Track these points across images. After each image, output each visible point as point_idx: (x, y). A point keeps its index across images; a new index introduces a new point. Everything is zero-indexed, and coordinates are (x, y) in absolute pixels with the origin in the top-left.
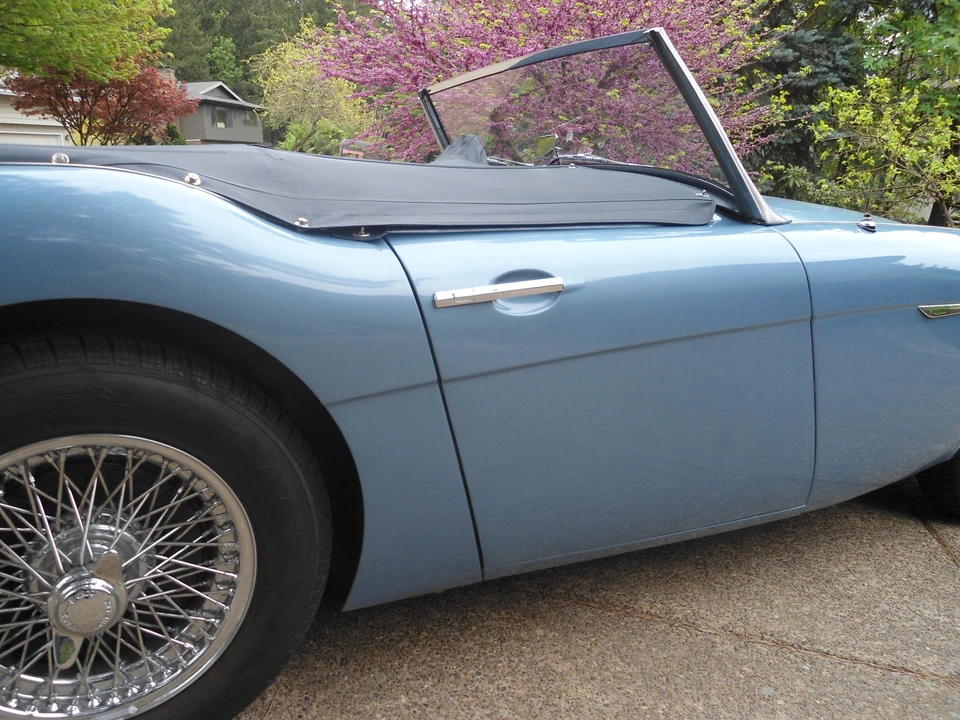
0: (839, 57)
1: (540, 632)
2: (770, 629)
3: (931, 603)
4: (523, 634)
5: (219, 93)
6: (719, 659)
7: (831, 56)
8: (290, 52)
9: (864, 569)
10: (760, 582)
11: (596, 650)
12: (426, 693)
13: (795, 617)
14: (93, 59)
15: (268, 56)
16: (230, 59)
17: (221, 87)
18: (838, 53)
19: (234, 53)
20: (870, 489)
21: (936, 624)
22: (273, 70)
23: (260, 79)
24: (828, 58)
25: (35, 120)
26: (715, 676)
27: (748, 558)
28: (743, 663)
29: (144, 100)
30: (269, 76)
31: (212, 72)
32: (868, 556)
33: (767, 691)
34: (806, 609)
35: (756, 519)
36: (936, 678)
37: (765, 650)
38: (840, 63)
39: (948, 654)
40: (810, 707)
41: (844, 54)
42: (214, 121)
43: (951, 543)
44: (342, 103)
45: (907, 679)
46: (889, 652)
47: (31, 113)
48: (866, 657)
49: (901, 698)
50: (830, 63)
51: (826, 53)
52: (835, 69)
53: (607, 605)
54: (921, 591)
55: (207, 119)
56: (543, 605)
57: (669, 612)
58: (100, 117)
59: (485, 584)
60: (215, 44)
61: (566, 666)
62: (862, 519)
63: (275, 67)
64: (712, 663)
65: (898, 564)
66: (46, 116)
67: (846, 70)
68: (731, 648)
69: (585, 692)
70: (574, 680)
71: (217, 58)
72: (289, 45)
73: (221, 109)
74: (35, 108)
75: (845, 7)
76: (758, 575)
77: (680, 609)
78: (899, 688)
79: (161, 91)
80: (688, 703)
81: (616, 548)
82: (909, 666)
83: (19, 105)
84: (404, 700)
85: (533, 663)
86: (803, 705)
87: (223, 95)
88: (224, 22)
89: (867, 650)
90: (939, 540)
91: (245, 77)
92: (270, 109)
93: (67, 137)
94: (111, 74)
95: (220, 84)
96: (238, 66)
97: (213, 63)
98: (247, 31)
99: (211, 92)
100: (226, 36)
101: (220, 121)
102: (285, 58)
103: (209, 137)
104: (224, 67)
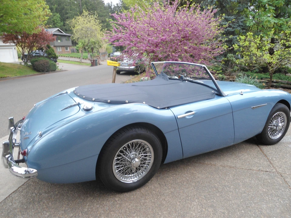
0: (240, 23)
1: (190, 168)
2: (228, 165)
3: (257, 159)
4: (187, 168)
5: (58, 31)
6: (220, 170)
7: (238, 22)
8: (80, 19)
9: (245, 154)
10: (226, 158)
11: (200, 170)
12: (175, 177)
13: (233, 163)
14: (29, 28)
15: (74, 21)
16: (59, 20)
17: (58, 30)
18: (240, 22)
19: (60, 18)
20: (246, 139)
21: (257, 163)
23: (72, 28)
24: (237, 23)
26: (220, 172)
27: (224, 154)
28: (224, 170)
29: (40, 38)
30: (75, 27)
31: (54, 25)
32: (246, 152)
33: (228, 174)
34: (235, 161)
35: (225, 146)
36: (256, 170)
37: (228, 168)
38: (241, 24)
39: (258, 167)
40: (235, 175)
41: (241, 22)
42: (57, 40)
43: (262, 149)
45: (251, 171)
46: (249, 167)
47: (7, 43)
48: (245, 168)
49: (250, 174)
50: (238, 25)
51: (237, 22)
52: (239, 26)
53: (200, 163)
54: (255, 157)
56: (189, 164)
57: (211, 163)
58: (27, 43)
59: (183, 159)
60: (54, 16)
61: (196, 172)
62: (245, 145)
63: (76, 24)
64: (219, 170)
65: (251, 153)
67: (242, 26)
68: (222, 168)
69: (199, 175)
70: (197, 174)
71: (55, 20)
72: (80, 17)
73: (59, 36)
75: (241, 9)
76: (226, 156)
77: (213, 163)
78: (250, 172)
79: (45, 35)
80: (216, 176)
81: (201, 153)
82: (252, 169)
84: (172, 178)
85: (190, 172)
86: (234, 175)
87: (59, 32)
88: (56, 9)
89: (245, 167)
90: (260, 148)
91: (64, 25)
92: (76, 36)
93: (15, 49)
94: (33, 32)
95: (58, 29)
96: (61, 22)
97: (54, 21)
98: (63, 11)
99: (56, 31)
100: (57, 13)
101: (59, 40)
102: (79, 22)
103: (56, 45)
104: (57, 22)
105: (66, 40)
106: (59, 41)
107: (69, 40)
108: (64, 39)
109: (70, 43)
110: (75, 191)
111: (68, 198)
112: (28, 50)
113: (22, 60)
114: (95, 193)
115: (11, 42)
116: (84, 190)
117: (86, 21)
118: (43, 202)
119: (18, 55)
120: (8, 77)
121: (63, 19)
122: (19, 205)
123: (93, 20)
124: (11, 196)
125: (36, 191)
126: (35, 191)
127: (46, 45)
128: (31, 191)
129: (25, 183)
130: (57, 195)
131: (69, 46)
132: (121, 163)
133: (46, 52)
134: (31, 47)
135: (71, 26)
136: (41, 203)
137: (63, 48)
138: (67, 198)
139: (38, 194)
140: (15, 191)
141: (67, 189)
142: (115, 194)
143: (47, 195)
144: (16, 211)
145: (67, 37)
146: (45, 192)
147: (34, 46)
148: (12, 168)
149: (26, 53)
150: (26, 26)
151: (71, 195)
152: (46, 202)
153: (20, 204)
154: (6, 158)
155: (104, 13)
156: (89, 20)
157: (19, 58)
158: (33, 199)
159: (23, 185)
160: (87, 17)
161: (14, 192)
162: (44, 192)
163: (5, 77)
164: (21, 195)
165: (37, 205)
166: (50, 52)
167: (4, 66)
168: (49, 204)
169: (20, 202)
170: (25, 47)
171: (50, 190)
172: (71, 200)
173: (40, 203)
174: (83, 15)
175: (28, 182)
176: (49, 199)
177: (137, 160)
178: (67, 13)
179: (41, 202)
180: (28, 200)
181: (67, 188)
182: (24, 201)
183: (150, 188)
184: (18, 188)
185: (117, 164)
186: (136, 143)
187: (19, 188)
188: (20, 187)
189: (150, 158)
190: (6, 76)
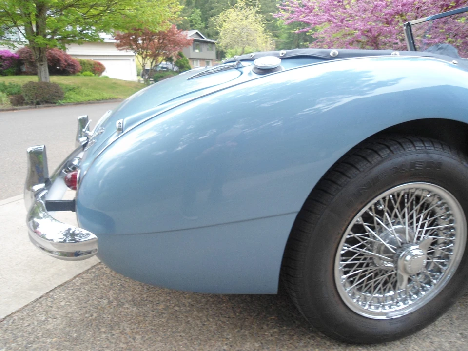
5: (196, 36)
8: (232, 14)
14: (153, 23)
15: (221, 16)
16: (199, 19)
17: (197, 33)
19: (201, 16)
22: (224, 23)
23: (218, 28)
25: (123, 53)
29: (169, 40)
30: (222, 26)
31: (191, 26)
42: (194, 49)
44: (258, 38)
47: (122, 50)
55: (191, 48)
58: (150, 50)
60: (193, 12)
63: (225, 21)
66: (128, 50)
71: (193, 19)
72: (231, 10)
73: (197, 43)
74: (124, 47)
79: (177, 35)
83: (118, 46)
87: (198, 36)
91: (206, 27)
92: (223, 42)
93: (133, 60)
94: (159, 29)
95: (197, 31)
96: (202, 22)
97: (191, 22)
98: (207, 5)
99: (193, 35)
100: (197, 9)
101: (197, 49)
102: (230, 17)
103: (192, 57)
104: (196, 23)
105: (208, 50)
106: (197, 51)
107: (212, 50)
108: (205, 48)
109: (212, 54)
110: (210, 312)
111: (190, 329)
112: (151, 60)
113: (143, 78)
114: (265, 327)
115: (128, 49)
116: (234, 312)
117: (241, 16)
118: (121, 327)
119: (137, 71)
120: (120, 98)
121: (205, 19)
122: (61, 326)
123: (252, 15)
124: (51, 294)
125: (111, 292)
126: (109, 292)
127: (177, 52)
128: (99, 291)
129: (92, 268)
130: (161, 314)
131: (211, 59)
132: (361, 255)
133: (177, 64)
134: (155, 56)
135: (216, 25)
136: (116, 332)
137: (202, 62)
138: (187, 330)
139: (115, 303)
140: (65, 283)
141: (190, 300)
142: (328, 343)
143: (135, 309)
144: (49, 341)
145: (209, 44)
146: (133, 300)
147: (158, 55)
148: (35, 220)
149: (148, 67)
150: (149, 18)
151: (198, 322)
152: (128, 330)
153: (64, 323)
154: (32, 191)
155: (270, 7)
156: (246, 14)
157: (138, 75)
158: (99, 316)
159: (87, 271)
160: (243, 9)
161: (61, 285)
162: (130, 298)
163: (116, 99)
164: (75, 298)
165: (104, 336)
166: (183, 64)
167: (115, 83)
168: (134, 339)
169: (66, 316)
170: (146, 55)
171: (145, 296)
172: (197, 339)
173: (113, 332)
174: (237, 7)
175: (100, 266)
176: (139, 322)
177: (415, 250)
178: (212, 9)
179: (117, 327)
180: (87, 315)
181: (189, 298)
182: (77, 317)
183: (436, 344)
184: (72, 277)
185: (349, 254)
186: (403, 196)
187: (75, 278)
188: (77, 276)
189: (449, 250)
190: (116, 96)
